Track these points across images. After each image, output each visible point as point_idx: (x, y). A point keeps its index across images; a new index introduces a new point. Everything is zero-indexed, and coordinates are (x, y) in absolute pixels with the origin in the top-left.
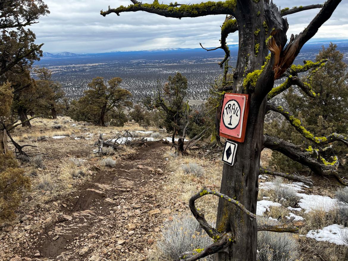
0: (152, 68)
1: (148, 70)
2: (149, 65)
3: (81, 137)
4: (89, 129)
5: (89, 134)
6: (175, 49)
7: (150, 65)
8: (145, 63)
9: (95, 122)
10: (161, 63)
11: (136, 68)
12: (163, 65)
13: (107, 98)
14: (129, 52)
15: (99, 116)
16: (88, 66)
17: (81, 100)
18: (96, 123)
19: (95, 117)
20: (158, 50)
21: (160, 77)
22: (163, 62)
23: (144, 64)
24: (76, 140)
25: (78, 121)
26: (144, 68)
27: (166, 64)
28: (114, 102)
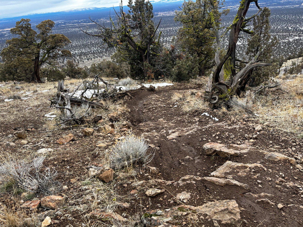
0: (72, 28)
1: (69, 30)
2: (68, 26)
3: (15, 98)
4: (22, 87)
5: (25, 93)
6: (92, 9)
7: (70, 26)
8: (65, 23)
9: (27, 79)
10: (80, 23)
11: (56, 29)
12: (82, 25)
13: (39, 46)
14: (46, 14)
15: (31, 72)
16: (7, 31)
17: (5, 51)
18: (29, 80)
19: (26, 73)
20: (75, 10)
21: (81, 36)
22: (81, 22)
23: (63, 24)
24: (7, 102)
25: (5, 82)
26: (64, 28)
27: (85, 24)
28: (48, 52)
